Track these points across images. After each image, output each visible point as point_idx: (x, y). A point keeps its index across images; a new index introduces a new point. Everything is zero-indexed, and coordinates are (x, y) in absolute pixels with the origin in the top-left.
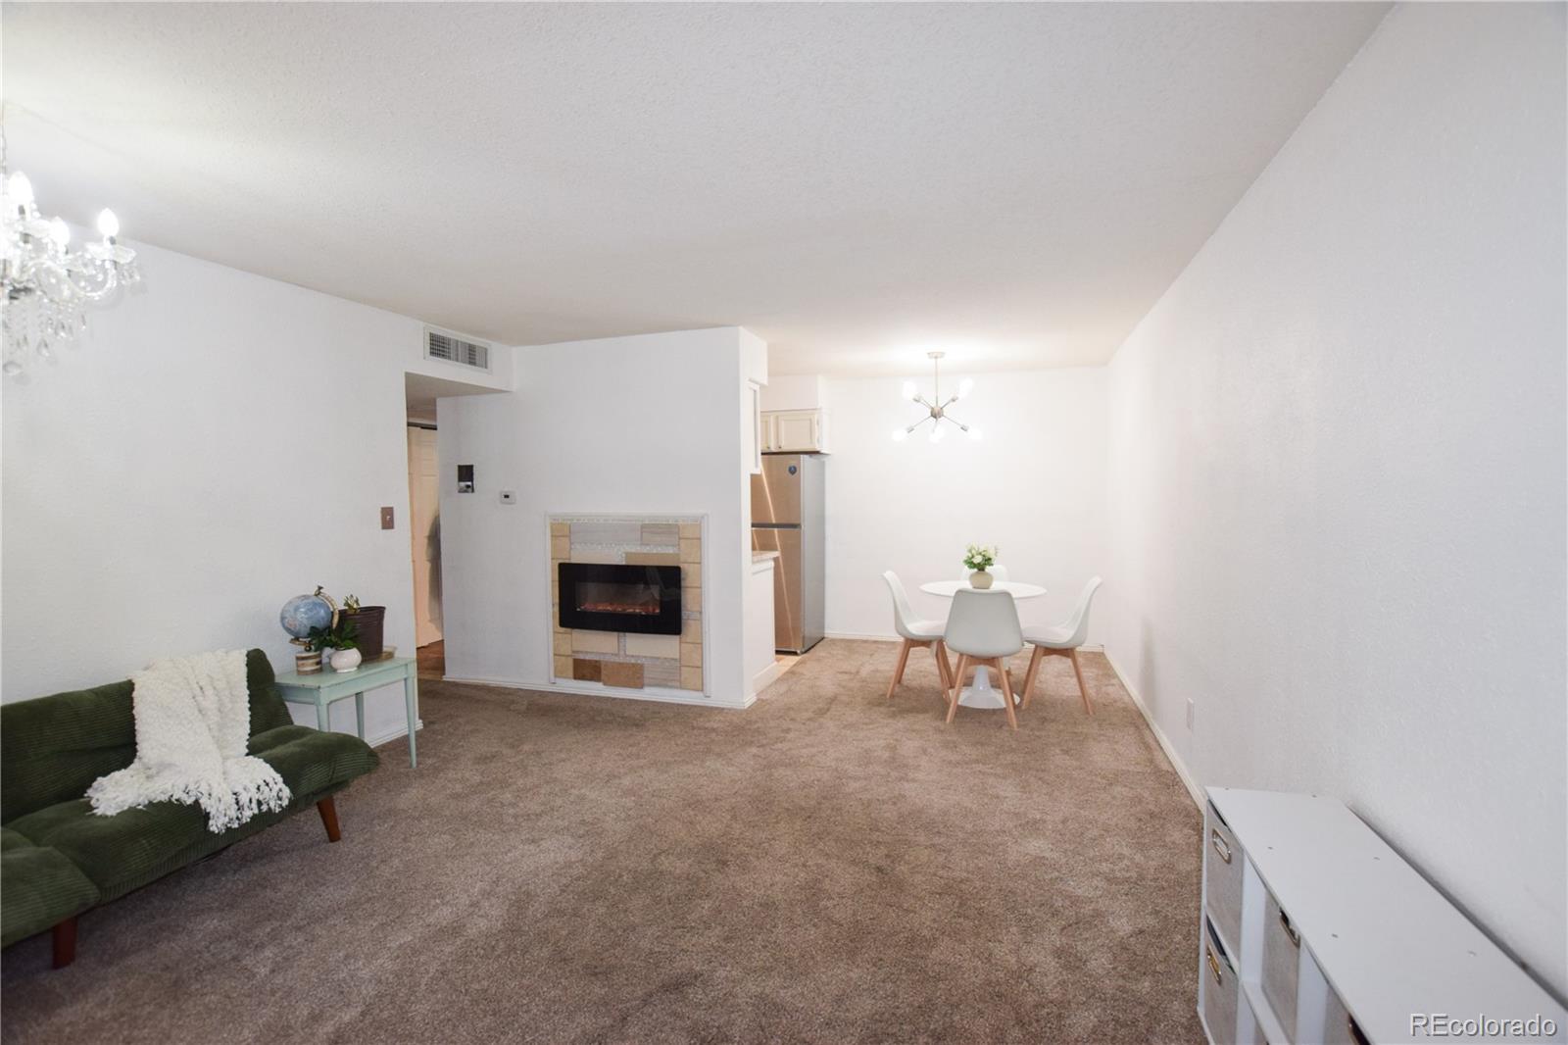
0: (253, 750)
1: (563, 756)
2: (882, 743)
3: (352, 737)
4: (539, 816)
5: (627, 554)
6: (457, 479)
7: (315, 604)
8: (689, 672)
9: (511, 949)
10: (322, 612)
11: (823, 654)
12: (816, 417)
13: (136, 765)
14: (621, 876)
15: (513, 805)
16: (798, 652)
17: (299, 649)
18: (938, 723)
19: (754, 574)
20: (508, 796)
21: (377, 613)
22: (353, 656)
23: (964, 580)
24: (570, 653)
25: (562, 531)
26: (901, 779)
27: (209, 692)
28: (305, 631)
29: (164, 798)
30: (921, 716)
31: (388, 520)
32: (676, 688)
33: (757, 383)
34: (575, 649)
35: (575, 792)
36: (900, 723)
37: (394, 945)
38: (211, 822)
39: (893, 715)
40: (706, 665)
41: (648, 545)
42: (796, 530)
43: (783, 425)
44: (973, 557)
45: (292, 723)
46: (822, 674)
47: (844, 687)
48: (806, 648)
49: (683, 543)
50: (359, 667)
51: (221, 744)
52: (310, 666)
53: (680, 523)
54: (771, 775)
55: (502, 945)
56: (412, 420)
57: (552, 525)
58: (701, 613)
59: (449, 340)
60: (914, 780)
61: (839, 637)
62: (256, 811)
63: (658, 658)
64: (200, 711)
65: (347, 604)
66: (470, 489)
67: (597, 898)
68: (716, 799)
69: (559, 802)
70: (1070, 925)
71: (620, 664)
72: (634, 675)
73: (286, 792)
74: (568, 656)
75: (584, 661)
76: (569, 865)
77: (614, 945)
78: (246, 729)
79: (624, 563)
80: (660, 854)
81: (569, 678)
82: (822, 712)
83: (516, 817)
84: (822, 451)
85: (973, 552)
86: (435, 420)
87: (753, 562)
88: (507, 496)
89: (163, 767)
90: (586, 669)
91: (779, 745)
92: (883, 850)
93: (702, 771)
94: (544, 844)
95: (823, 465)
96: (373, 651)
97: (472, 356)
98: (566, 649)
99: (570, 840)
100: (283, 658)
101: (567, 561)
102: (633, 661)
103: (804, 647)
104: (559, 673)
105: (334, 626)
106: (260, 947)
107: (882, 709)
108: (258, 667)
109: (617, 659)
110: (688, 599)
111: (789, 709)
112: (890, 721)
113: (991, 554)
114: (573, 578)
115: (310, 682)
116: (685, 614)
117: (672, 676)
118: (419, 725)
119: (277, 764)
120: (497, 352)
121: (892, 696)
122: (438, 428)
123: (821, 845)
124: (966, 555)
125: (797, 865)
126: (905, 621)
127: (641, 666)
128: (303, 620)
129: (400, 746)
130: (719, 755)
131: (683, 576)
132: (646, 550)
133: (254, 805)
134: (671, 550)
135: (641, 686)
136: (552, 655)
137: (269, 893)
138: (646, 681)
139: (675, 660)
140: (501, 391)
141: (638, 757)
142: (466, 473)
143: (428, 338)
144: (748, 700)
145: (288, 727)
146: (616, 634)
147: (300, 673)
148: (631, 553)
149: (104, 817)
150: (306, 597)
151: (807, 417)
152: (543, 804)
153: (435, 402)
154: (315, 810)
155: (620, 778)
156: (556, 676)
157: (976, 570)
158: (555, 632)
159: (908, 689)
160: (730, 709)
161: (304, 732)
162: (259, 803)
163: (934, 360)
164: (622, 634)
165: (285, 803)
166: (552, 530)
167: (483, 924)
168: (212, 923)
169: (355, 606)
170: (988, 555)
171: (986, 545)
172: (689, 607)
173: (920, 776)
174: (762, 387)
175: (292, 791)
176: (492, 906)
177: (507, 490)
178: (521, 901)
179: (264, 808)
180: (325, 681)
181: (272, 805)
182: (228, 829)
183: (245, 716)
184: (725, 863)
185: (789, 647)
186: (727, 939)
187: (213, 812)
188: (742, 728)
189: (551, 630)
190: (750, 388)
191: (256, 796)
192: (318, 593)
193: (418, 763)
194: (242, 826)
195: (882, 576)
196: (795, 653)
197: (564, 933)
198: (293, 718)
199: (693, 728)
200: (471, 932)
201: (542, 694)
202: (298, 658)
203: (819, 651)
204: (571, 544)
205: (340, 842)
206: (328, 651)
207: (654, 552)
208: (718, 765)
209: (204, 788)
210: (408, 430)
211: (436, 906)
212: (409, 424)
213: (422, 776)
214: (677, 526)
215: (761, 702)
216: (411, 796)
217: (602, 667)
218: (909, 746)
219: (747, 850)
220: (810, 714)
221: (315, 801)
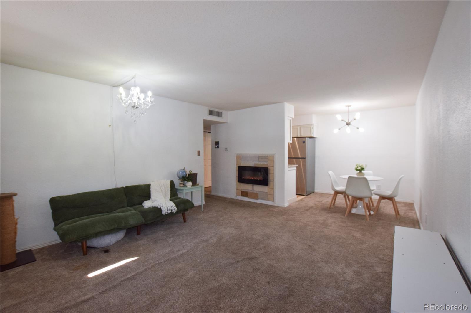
0: (171, 200)
1: (236, 212)
2: (322, 219)
3: (190, 201)
4: (227, 224)
5: (255, 164)
6: (215, 145)
7: (183, 171)
8: (270, 196)
9: (217, 246)
10: (185, 173)
11: (312, 196)
12: (312, 127)
13: (150, 200)
14: (243, 237)
15: (222, 221)
16: (305, 195)
17: (180, 181)
18: (342, 216)
19: (289, 170)
20: (222, 219)
21: (196, 175)
22: (190, 183)
23: (355, 174)
24: (240, 189)
25: (239, 157)
26: (324, 228)
27: (163, 187)
28: (181, 177)
29: (155, 206)
30: (337, 214)
31: (199, 153)
32: (267, 200)
33: (290, 117)
34: (242, 188)
35: (237, 220)
36: (330, 215)
37: (194, 242)
38: (163, 212)
39: (328, 213)
40: (275, 195)
41: (260, 162)
42: (305, 159)
43: (302, 129)
44: (358, 167)
45: (177, 196)
46: (310, 201)
47: (316, 205)
48: (308, 194)
49: (269, 161)
50: (192, 186)
51: (165, 198)
52: (182, 185)
53: (268, 156)
54: (287, 222)
55: (215, 245)
56: (205, 131)
57: (237, 156)
58: (273, 180)
59: (213, 111)
60: (328, 229)
61: (318, 192)
62: (170, 211)
63: (262, 192)
64: (162, 191)
65: (190, 172)
66: (218, 147)
67: (237, 241)
68: (271, 226)
69: (233, 221)
70: (362, 267)
71: (252, 193)
72: (256, 196)
73: (176, 209)
74: (240, 190)
75: (244, 191)
76: (232, 233)
77: (239, 249)
78: (169, 196)
79: (254, 166)
80: (253, 235)
81: (239, 196)
82: (307, 210)
83: (222, 223)
84: (314, 137)
85: (358, 166)
86: (211, 131)
87: (289, 167)
88: (226, 149)
89: (155, 200)
90: (244, 194)
91: (292, 216)
92: (312, 242)
93: (269, 219)
94: (228, 229)
95: (315, 141)
96: (195, 183)
97: (219, 114)
98: (239, 188)
99: (234, 229)
100: (177, 182)
101: (240, 165)
102: (256, 192)
103: (307, 194)
104: (237, 194)
105: (187, 176)
106: (170, 238)
107: (326, 211)
108: (172, 184)
109: (252, 191)
110: (270, 176)
111: (298, 208)
112: (327, 214)
113: (364, 166)
114: (241, 170)
115: (182, 188)
116: (269, 181)
117: (266, 196)
118: (204, 203)
119: (175, 203)
120: (224, 113)
121: (330, 208)
122: (211, 133)
123: (295, 239)
124: (355, 167)
125: (287, 242)
126: (335, 187)
127: (258, 194)
128: (181, 174)
129: (200, 207)
130: (274, 217)
131: (269, 170)
132: (259, 163)
133: (170, 210)
134: (266, 163)
135: (258, 199)
136: (236, 189)
137: (172, 229)
138: (259, 198)
139: (267, 193)
140: (226, 123)
141: (254, 215)
142: (217, 143)
143: (208, 110)
144: (286, 205)
145: (177, 197)
146: (251, 185)
147: (180, 186)
148: (256, 164)
149: (145, 208)
150: (182, 170)
151: (309, 127)
152: (229, 221)
153: (210, 127)
154: (181, 215)
155: (248, 218)
156: (237, 195)
157: (359, 172)
158: (237, 184)
159: (337, 207)
160: (280, 207)
161: (180, 198)
162: (171, 210)
163: (347, 108)
164: (253, 185)
165: (176, 211)
166: (237, 158)
167: (212, 241)
168: (162, 233)
169: (191, 173)
170: (363, 167)
171: (362, 164)
172: (270, 178)
173: (330, 228)
174: (292, 118)
175: (177, 209)
176: (214, 238)
177: (227, 147)
178: (221, 239)
179: (172, 211)
180: (185, 188)
181: (173, 211)
182: (166, 214)
183: (169, 193)
184: (269, 239)
185: (302, 193)
186: (265, 253)
187: (163, 210)
188: (283, 212)
189: (236, 183)
190: (289, 119)
191: (171, 208)
192: (184, 169)
193: (203, 210)
194: (168, 214)
195: (328, 173)
196: (304, 195)
197: (229, 245)
198: (178, 195)
199: (269, 210)
200: (210, 242)
201: (233, 199)
202: (180, 183)
203: (312, 195)
204: (241, 161)
205: (186, 223)
206: (186, 182)
207: (261, 164)
208: (274, 219)
209: (162, 205)
210: (204, 133)
211: (203, 236)
212: (204, 132)
213: (204, 213)
214: (268, 157)
215: (290, 206)
216: (201, 216)
217: (248, 193)
218: (330, 221)
219: (275, 237)
220: (303, 210)
221: (182, 212)
